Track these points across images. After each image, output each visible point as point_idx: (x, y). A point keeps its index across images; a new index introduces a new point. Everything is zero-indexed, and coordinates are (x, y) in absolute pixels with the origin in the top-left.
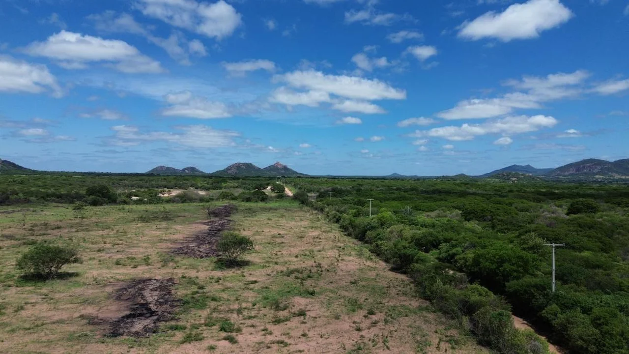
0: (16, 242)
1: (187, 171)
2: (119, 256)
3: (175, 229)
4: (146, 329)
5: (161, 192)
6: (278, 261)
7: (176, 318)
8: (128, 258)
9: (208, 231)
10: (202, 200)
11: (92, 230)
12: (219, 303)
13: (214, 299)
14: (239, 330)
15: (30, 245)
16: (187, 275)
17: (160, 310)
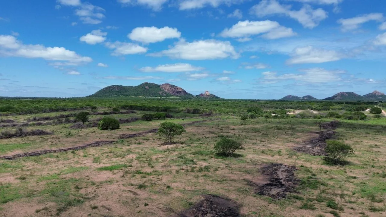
0: (215, 135)
1: (305, 98)
2: (264, 148)
3: (297, 135)
4: (278, 194)
5: (289, 111)
6: (375, 165)
7: (297, 191)
8: (269, 150)
9: (319, 138)
10: (315, 117)
11: (250, 132)
12: (326, 188)
13: (323, 184)
14: (341, 209)
15: (221, 137)
16: (304, 165)
17: (287, 184)
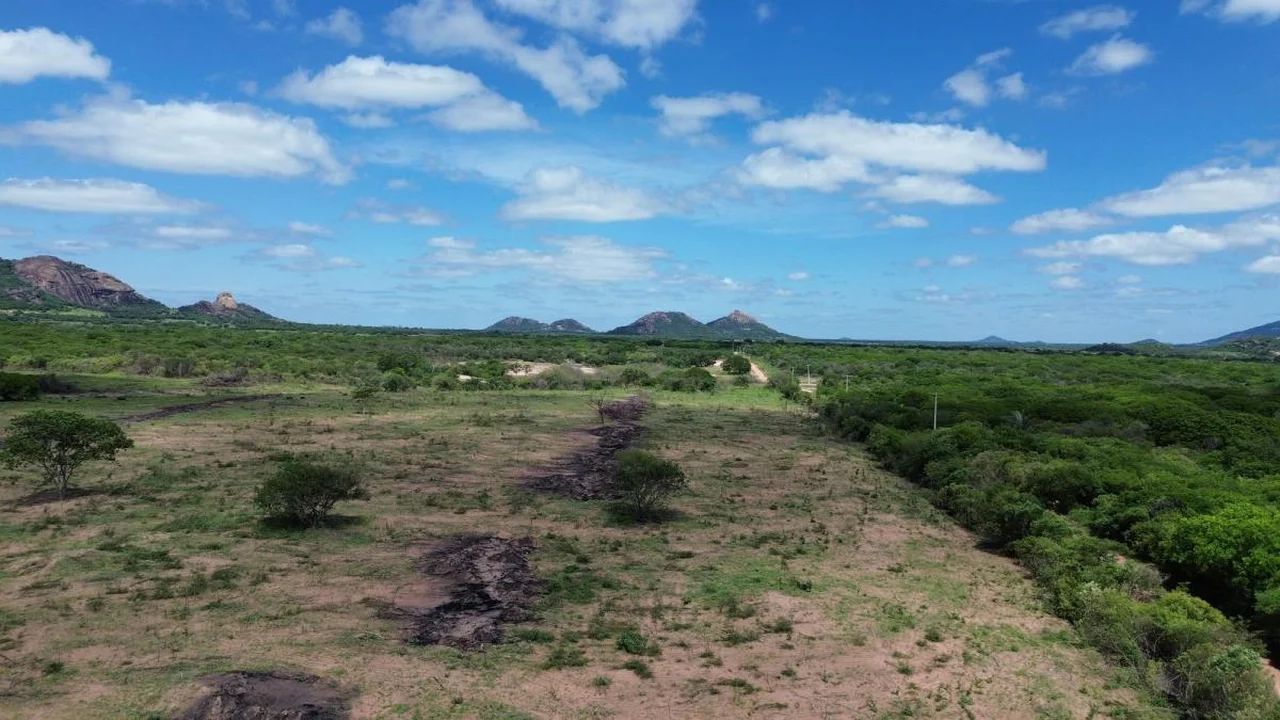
0: (258, 455)
1: (560, 327)
2: (434, 490)
3: (537, 441)
4: (479, 635)
5: (512, 368)
6: (736, 514)
7: (535, 617)
8: (450, 494)
9: (598, 447)
10: (587, 384)
11: (386, 438)
12: (616, 594)
13: (607, 585)
14: (655, 652)
15: (281, 460)
16: (556, 532)
17: (505, 598)
